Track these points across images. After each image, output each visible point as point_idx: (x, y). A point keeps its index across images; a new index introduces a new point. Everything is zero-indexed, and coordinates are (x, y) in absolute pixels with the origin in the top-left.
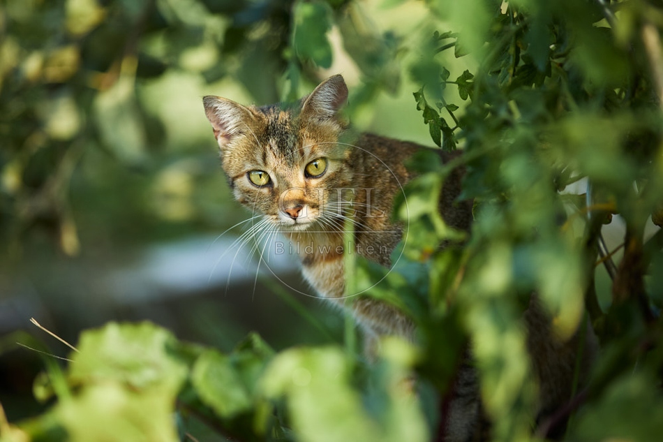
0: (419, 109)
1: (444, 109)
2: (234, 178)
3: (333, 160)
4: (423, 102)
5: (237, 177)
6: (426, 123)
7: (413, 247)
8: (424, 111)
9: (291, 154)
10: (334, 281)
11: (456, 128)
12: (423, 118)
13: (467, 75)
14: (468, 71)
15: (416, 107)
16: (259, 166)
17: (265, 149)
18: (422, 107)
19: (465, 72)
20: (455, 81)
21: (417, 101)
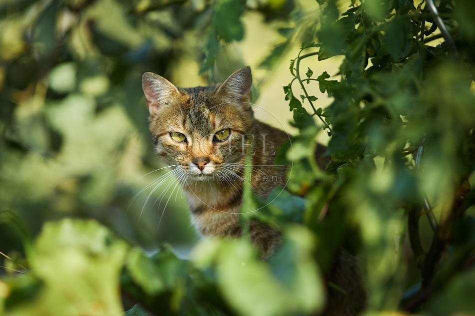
0: (287, 99)
1: (306, 100)
2: (158, 136)
3: (234, 131)
4: (291, 94)
5: (162, 135)
6: (291, 110)
7: (295, 182)
8: (291, 100)
9: (206, 123)
10: (220, 227)
11: (314, 114)
12: (289, 107)
13: (326, 75)
14: (326, 72)
15: (284, 97)
16: (179, 129)
17: (185, 117)
18: (290, 97)
19: (324, 73)
20: (316, 78)
21: (285, 93)
